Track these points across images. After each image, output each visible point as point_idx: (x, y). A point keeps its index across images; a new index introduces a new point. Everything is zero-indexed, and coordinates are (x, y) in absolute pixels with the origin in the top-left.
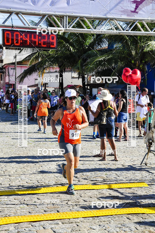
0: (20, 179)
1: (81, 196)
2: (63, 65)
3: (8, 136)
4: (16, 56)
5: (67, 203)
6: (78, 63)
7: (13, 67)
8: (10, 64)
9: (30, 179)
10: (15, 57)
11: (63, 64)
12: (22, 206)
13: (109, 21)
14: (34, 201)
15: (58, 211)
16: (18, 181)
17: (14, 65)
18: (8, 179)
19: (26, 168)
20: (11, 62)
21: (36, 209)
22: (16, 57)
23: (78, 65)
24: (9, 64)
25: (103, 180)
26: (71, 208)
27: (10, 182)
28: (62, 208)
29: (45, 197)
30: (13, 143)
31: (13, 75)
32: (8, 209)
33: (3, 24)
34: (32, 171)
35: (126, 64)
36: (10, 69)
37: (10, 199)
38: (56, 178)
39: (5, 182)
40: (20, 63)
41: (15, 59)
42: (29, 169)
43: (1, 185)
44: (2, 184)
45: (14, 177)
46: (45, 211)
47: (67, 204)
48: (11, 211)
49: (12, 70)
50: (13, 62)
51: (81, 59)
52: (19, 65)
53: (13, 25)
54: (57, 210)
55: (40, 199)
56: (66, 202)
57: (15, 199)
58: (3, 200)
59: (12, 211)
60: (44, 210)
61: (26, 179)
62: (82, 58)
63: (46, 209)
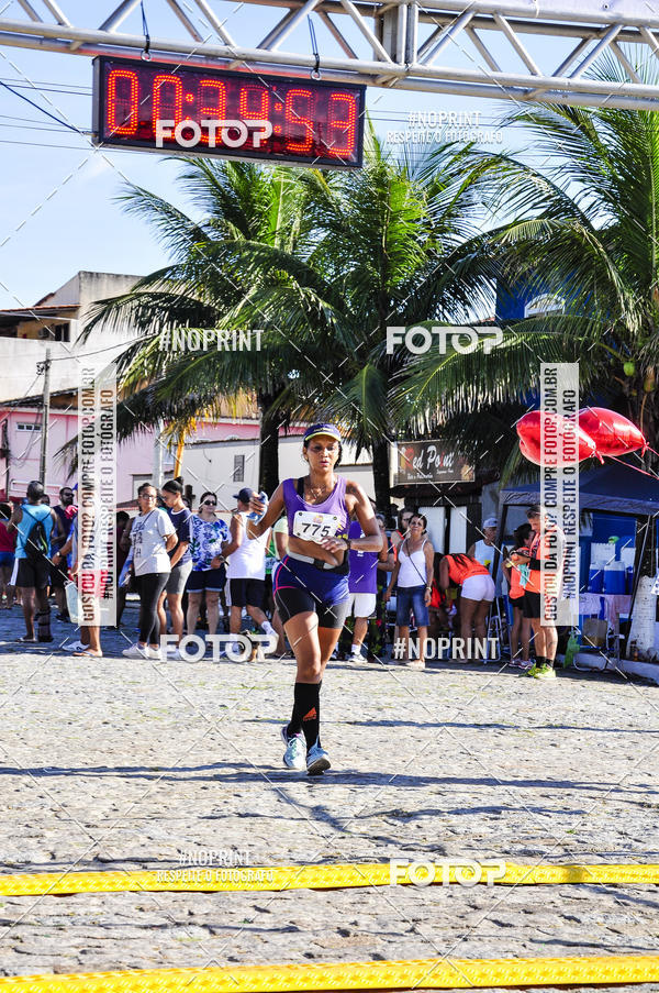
0: (144, 840)
1: (475, 908)
2: (284, 393)
3: (36, 689)
4: (48, 361)
5: (412, 930)
6: (356, 379)
7: (32, 420)
8: (14, 406)
9: (197, 839)
10: (45, 367)
11: (281, 390)
12: (181, 933)
13: (615, 41)
14: (242, 918)
15: (377, 957)
16: (132, 845)
17: (35, 410)
18: (87, 837)
19: (159, 798)
20: (21, 395)
21: (259, 948)
22: (47, 368)
23: (353, 391)
24: (9, 404)
25: (562, 852)
26: (442, 947)
27: (96, 849)
28: (395, 945)
29: (293, 904)
30: (67, 715)
31: (31, 456)
32: (120, 943)
33: (102, 33)
34: (192, 810)
35: (595, 377)
36: (13, 427)
37: (115, 909)
38: (324, 842)
39: (71, 846)
40: (61, 402)
41: (43, 377)
42: (176, 803)
43: (54, 857)
44: (58, 854)
45: (114, 831)
46: (309, 956)
47: (412, 934)
48: (135, 953)
49: (26, 434)
50: (30, 395)
51: (371, 363)
52: (59, 408)
53: (148, 37)
54: (373, 951)
55: (268, 912)
56: (408, 926)
57: (141, 910)
58: (82, 911)
59: (143, 954)
60: (304, 952)
61: (172, 837)
62: (374, 357)
63: (315, 950)
